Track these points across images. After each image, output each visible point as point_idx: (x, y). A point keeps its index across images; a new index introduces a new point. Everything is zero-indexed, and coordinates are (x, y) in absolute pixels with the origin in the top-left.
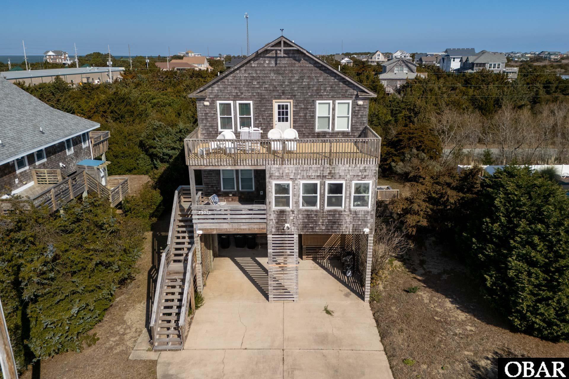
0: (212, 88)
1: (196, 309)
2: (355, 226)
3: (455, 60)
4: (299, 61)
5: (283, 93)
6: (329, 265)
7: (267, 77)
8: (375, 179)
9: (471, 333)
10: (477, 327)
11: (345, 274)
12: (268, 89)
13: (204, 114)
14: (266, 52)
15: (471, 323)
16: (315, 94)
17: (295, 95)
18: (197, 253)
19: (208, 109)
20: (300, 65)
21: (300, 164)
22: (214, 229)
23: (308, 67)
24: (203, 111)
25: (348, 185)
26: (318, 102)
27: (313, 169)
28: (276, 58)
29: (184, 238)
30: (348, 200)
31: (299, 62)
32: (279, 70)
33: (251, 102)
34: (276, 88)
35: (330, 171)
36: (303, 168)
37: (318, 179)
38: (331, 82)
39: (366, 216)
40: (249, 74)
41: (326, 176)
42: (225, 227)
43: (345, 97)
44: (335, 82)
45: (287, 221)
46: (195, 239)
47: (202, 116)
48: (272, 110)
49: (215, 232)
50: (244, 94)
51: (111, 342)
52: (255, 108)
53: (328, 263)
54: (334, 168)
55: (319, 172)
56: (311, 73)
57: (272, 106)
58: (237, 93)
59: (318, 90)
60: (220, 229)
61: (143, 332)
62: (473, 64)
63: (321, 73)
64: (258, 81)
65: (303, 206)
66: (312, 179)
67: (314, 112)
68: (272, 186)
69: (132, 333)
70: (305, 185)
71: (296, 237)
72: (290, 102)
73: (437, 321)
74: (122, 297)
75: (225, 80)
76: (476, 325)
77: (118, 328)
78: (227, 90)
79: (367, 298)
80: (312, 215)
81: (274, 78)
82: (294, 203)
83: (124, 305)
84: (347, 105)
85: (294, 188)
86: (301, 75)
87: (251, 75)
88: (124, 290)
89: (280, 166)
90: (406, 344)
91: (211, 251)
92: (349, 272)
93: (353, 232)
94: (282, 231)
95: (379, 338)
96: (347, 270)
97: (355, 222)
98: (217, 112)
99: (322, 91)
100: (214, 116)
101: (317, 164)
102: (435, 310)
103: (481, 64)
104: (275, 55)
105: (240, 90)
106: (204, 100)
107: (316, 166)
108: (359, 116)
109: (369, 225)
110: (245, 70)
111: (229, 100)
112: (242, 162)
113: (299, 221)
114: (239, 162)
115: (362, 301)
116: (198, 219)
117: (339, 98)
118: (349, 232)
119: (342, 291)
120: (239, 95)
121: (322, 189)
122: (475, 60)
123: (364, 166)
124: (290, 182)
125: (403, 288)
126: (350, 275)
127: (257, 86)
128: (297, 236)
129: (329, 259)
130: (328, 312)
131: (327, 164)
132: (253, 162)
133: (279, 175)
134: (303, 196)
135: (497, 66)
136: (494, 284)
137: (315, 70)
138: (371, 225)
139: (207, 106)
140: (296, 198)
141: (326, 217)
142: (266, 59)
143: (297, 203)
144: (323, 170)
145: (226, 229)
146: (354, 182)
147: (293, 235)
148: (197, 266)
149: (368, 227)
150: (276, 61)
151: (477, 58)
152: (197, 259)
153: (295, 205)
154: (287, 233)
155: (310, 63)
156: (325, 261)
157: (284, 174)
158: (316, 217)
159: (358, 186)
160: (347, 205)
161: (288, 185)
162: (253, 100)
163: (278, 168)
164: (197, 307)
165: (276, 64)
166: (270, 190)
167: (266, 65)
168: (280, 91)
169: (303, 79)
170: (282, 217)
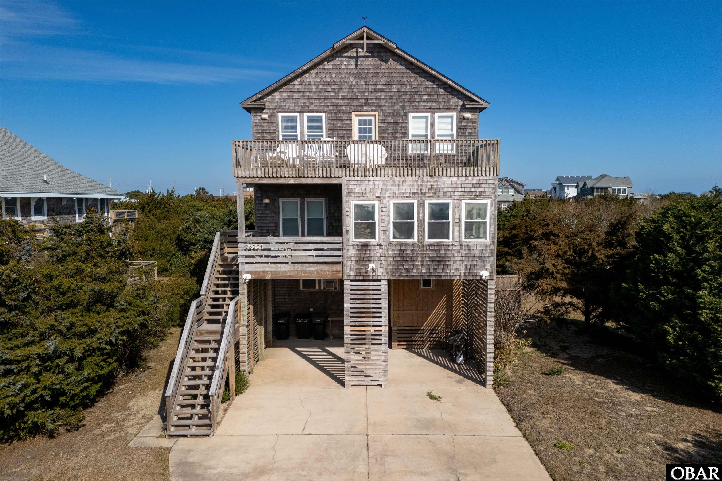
0: (273, 96)
1: (236, 395)
2: (468, 267)
3: (570, 188)
4: (386, 61)
5: (366, 103)
6: (431, 354)
7: (344, 82)
8: (494, 198)
9: (653, 414)
10: (662, 408)
11: (454, 361)
12: (346, 97)
13: (260, 131)
14: (343, 51)
15: (651, 403)
16: (408, 104)
17: (381, 106)
18: (242, 309)
19: (266, 124)
20: (387, 67)
21: (390, 176)
22: (267, 272)
23: (399, 69)
24: (260, 126)
25: (457, 206)
26: (411, 115)
27: (408, 182)
28: (357, 57)
29: (225, 292)
30: (457, 228)
31: (387, 63)
32: (360, 73)
33: (324, 115)
34: (357, 96)
35: (432, 185)
36: (394, 181)
37: (414, 197)
38: (429, 88)
39: (484, 252)
40: (322, 78)
41: (426, 193)
42: (283, 269)
43: (448, 109)
44: (433, 88)
45: (372, 259)
46: (240, 288)
47: (258, 133)
48: (350, 125)
49: (269, 277)
50: (314, 104)
51: (103, 429)
52: (329, 123)
53: (429, 353)
54: (437, 181)
55: (416, 186)
56: (403, 77)
57: (351, 120)
58: (305, 102)
59: (412, 99)
60: (276, 272)
61: (154, 419)
62: (592, 189)
63: (415, 78)
64: (333, 87)
65: (394, 237)
66: (407, 197)
67: (406, 128)
68: (350, 208)
69: (137, 419)
70: (397, 207)
71: (384, 283)
72: (375, 116)
73: (599, 402)
74: (129, 384)
75: (290, 86)
76: (660, 405)
77: (117, 415)
78: (293, 99)
79: (490, 383)
80: (406, 250)
81: (354, 83)
82: (382, 232)
83: (130, 392)
84: (450, 120)
85: (382, 211)
86: (390, 79)
87: (324, 79)
88: (132, 377)
89: (362, 179)
90: (556, 427)
91: (263, 328)
92: (460, 357)
93: (465, 276)
94: (365, 275)
95: (514, 424)
96: (456, 356)
97: (468, 261)
98: (278, 127)
99: (417, 101)
100: (274, 133)
101: (414, 175)
102: (593, 391)
103: (602, 189)
104: (355, 55)
105: (309, 99)
106: (261, 112)
107: (411, 178)
108: (467, 134)
109: (488, 266)
110: (317, 73)
111: (294, 112)
112: (309, 173)
113: (388, 259)
114: (306, 172)
115: (483, 388)
116: (246, 256)
117: (439, 110)
118: (460, 276)
119: (451, 378)
120: (308, 106)
121: (421, 212)
122: (595, 184)
123: (478, 178)
124: (376, 202)
125: (540, 372)
126: (462, 360)
127: (332, 94)
128: (386, 283)
129: (430, 348)
130: (432, 397)
131: (427, 176)
132: (325, 174)
133: (360, 191)
134: (394, 223)
135: (622, 191)
136: (678, 338)
137: (408, 73)
138: (491, 267)
139: (265, 119)
140: (384, 225)
141: (426, 254)
142: (344, 59)
143: (385, 232)
144: (421, 185)
145: (286, 271)
146: (464, 202)
147: (380, 281)
148: (241, 328)
149: (486, 269)
150: (357, 61)
151: (597, 183)
152: (242, 318)
153: (382, 236)
154: (371, 278)
155: (401, 64)
156: (424, 350)
157: (368, 190)
158: (413, 253)
159: (471, 207)
160: (456, 236)
161: (374, 206)
162: (326, 112)
163: (361, 182)
164: (238, 392)
165: (357, 65)
166: (347, 213)
167: (343, 67)
168: (361, 101)
169: (392, 85)
170: (365, 254)
